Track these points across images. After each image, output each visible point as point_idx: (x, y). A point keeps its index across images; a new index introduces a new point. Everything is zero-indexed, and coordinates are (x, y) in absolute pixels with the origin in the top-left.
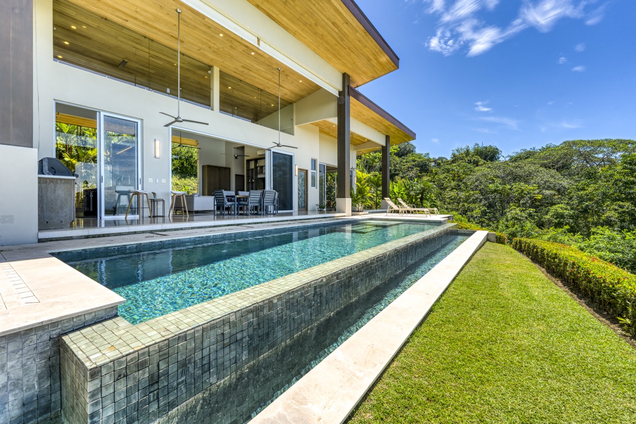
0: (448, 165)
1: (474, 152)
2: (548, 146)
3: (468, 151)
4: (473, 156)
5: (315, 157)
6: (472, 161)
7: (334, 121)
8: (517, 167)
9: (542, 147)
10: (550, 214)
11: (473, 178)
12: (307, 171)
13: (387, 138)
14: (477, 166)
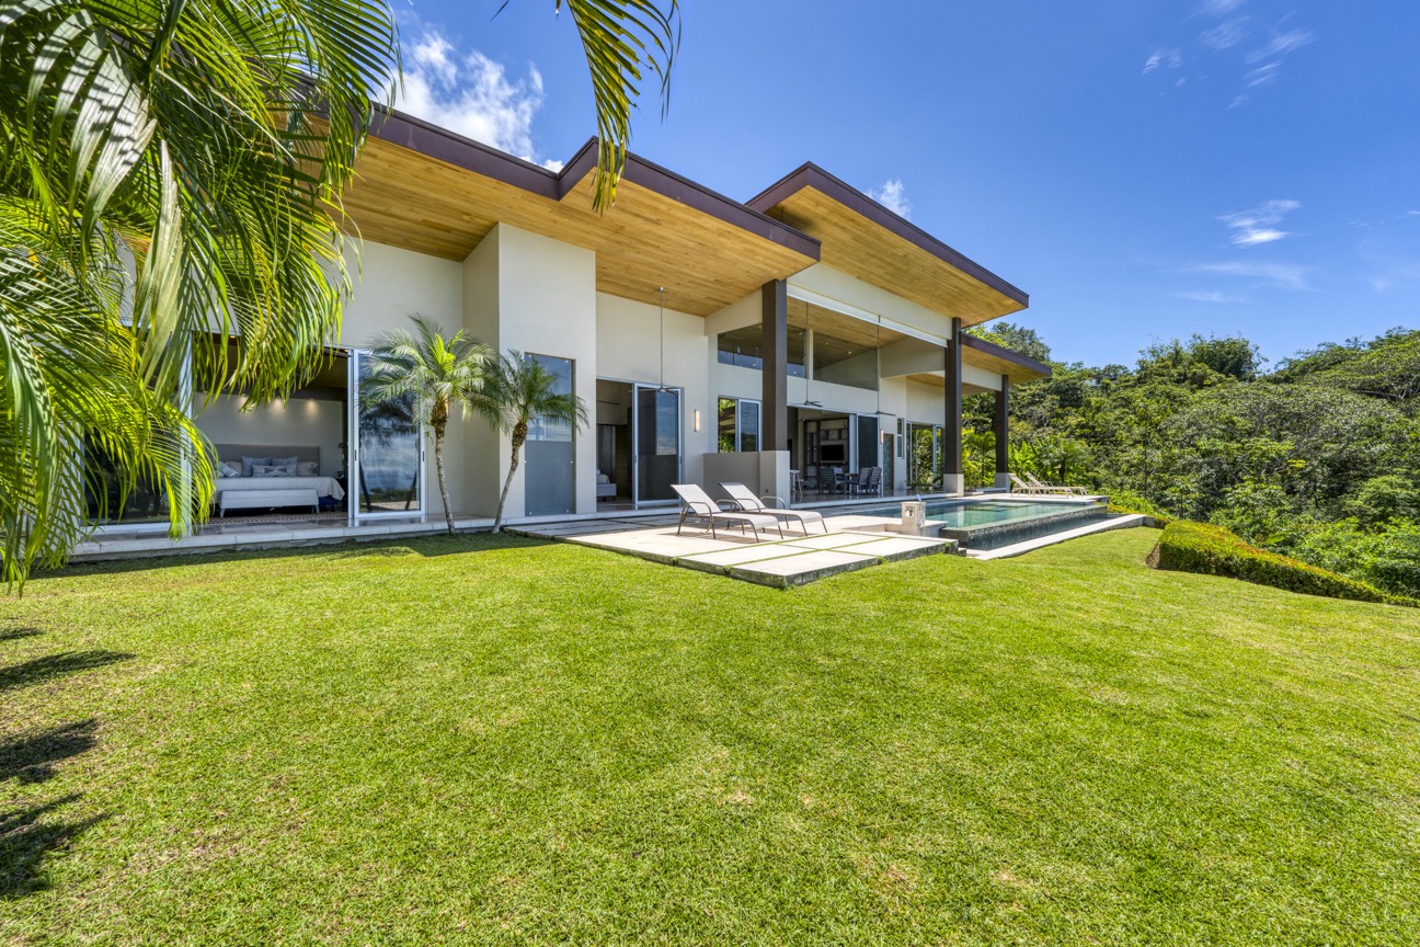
0: (1129, 390)
1: (1194, 355)
2: (1394, 334)
3: (1177, 353)
4: (1191, 363)
5: (901, 416)
6: (1189, 375)
7: (942, 374)
8: (1288, 394)
9: (1378, 337)
10: (1364, 496)
11: (1182, 419)
12: (892, 436)
13: (1005, 378)
14: (1201, 387)
